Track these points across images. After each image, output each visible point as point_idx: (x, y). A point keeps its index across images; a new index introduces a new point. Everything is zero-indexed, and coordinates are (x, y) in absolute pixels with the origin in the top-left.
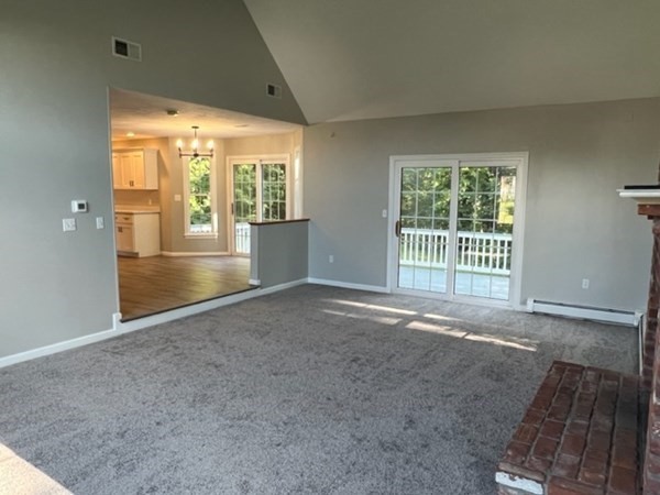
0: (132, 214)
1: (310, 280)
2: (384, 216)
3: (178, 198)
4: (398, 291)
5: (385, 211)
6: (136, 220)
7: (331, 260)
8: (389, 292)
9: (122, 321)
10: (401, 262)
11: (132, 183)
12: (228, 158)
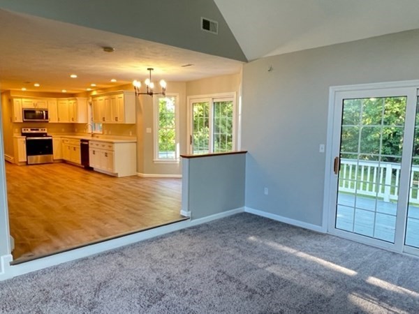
0: (112, 143)
1: (247, 209)
2: (322, 151)
3: (149, 130)
4: (336, 232)
5: (322, 146)
6: (116, 147)
7: (266, 193)
8: (325, 232)
9: (12, 264)
10: (340, 189)
11: (116, 119)
12: (188, 98)
